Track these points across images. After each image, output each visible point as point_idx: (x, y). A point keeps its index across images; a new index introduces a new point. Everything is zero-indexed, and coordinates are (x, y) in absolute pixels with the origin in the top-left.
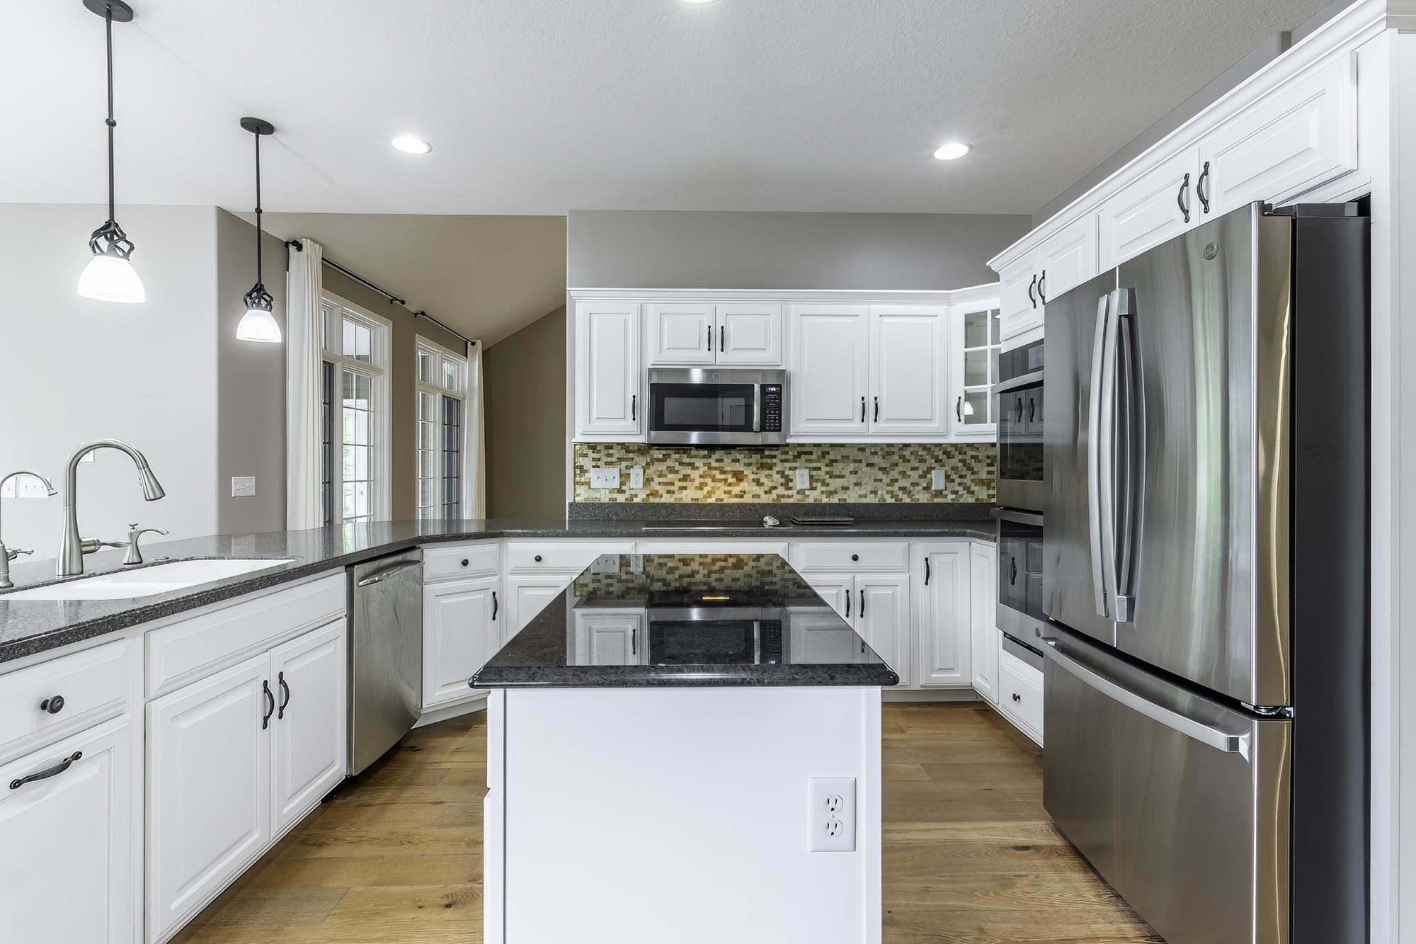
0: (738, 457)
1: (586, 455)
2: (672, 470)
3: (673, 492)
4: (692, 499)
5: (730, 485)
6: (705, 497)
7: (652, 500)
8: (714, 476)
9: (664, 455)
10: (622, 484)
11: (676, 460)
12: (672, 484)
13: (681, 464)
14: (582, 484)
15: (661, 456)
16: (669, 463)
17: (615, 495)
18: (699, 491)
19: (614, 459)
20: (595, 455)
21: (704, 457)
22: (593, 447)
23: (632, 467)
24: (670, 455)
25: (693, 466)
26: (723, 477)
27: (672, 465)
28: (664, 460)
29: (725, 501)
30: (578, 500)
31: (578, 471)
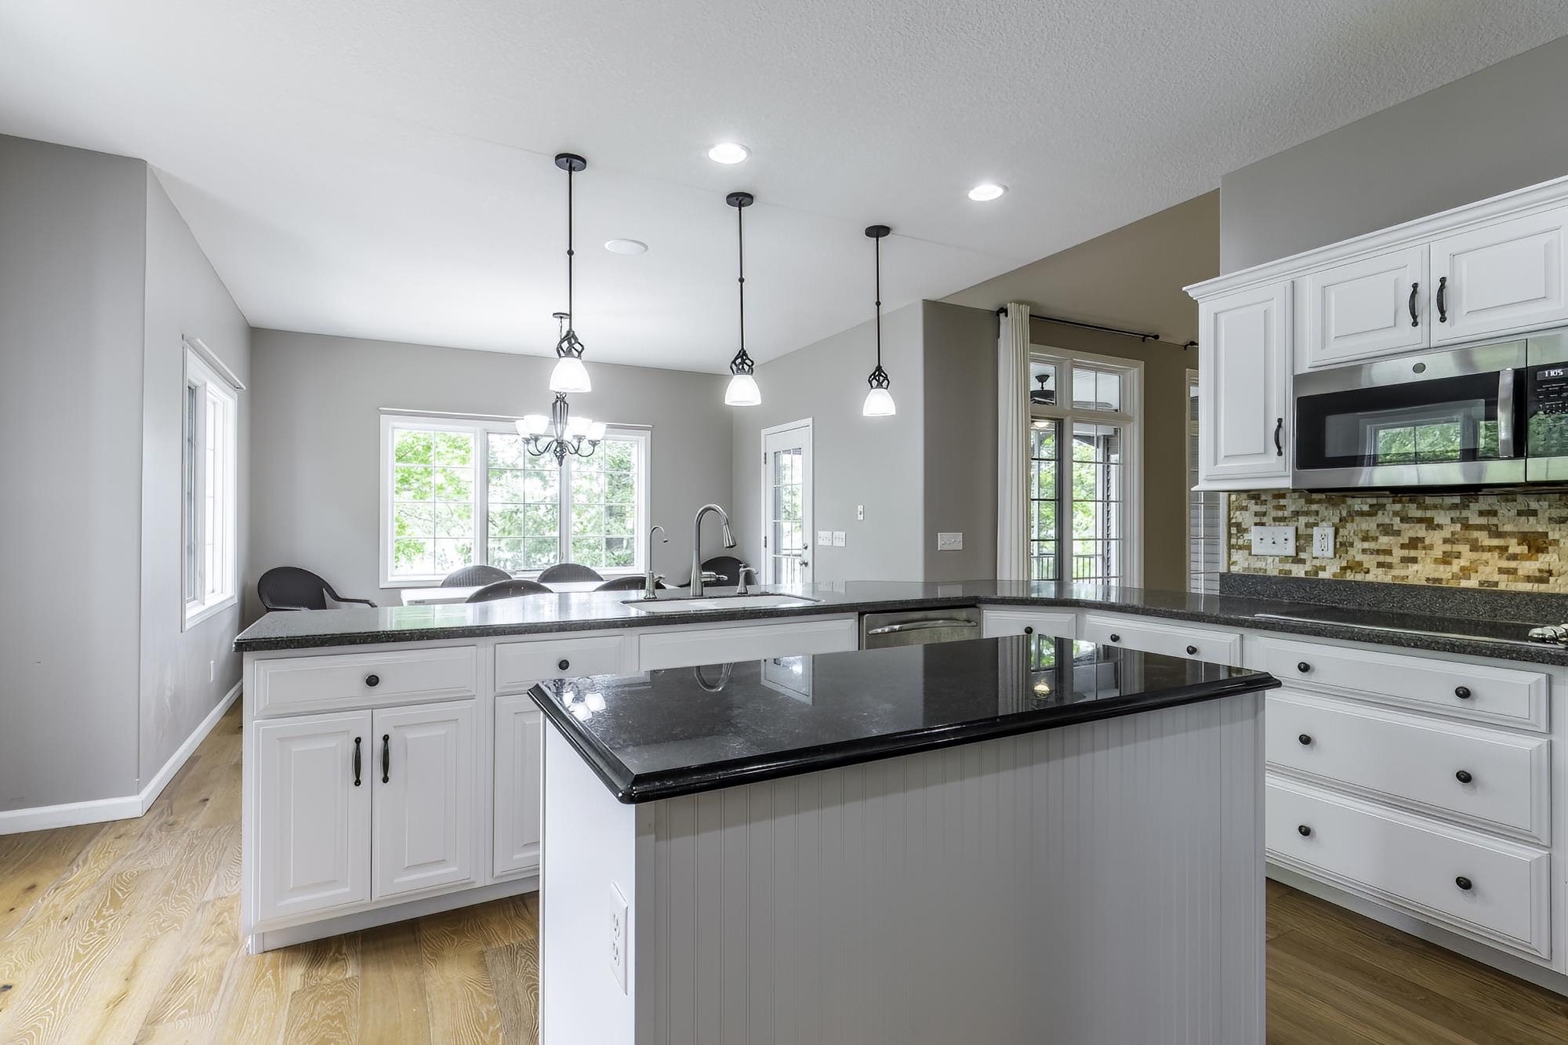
0: (1534, 505)
1: (1245, 508)
2: (1387, 529)
3: (1390, 566)
4: (1428, 579)
5: (1514, 557)
6: (1454, 576)
7: (1350, 576)
8: (1476, 540)
9: (1371, 506)
10: (1298, 549)
11: (1395, 514)
12: (1389, 552)
13: (1405, 519)
14: (1240, 548)
15: (1366, 508)
16: (1382, 518)
17: (1287, 567)
18: (1442, 567)
19: (1286, 514)
20: (1258, 508)
21: (1454, 507)
22: (1255, 495)
23: (1316, 524)
24: (1385, 505)
25: (1430, 524)
26: (1496, 542)
27: (1387, 521)
28: (1372, 513)
29: (1502, 587)
30: (1234, 569)
31: (1234, 530)
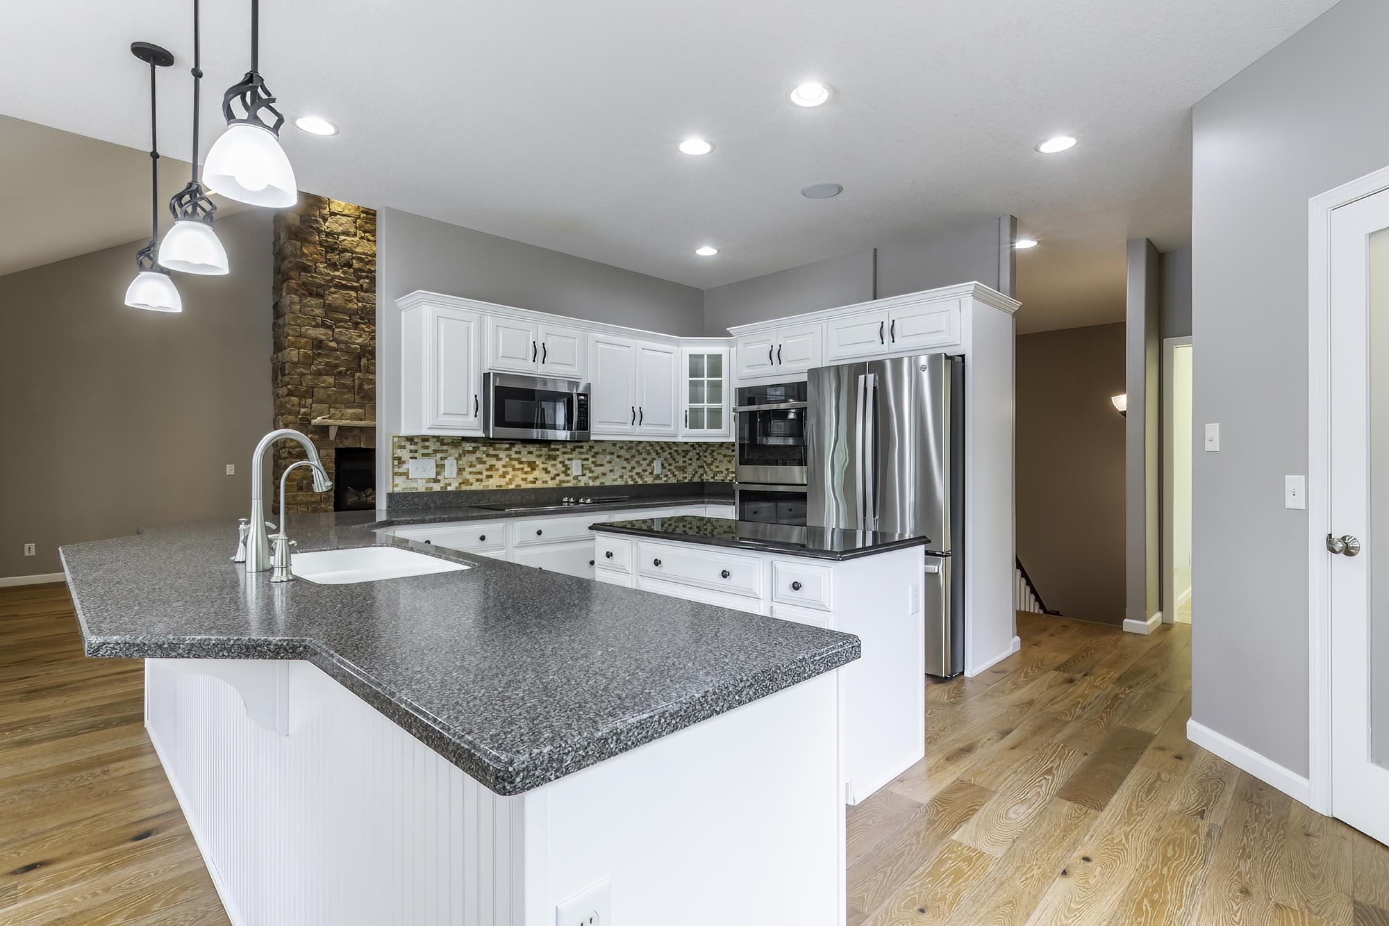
0: (532, 449)
1: (404, 447)
2: (481, 461)
3: (481, 480)
4: (497, 486)
5: (526, 473)
6: (507, 484)
7: (464, 488)
8: (514, 466)
9: (474, 448)
10: (438, 473)
11: (484, 452)
12: (481, 473)
13: (488, 455)
14: (401, 474)
15: (471, 449)
16: (478, 454)
17: (431, 485)
18: (502, 479)
19: (430, 451)
20: (412, 447)
21: (507, 449)
22: (410, 439)
23: (446, 458)
24: (479, 448)
25: (496, 456)
26: (521, 466)
27: (480, 456)
28: (473, 452)
29: (522, 487)
30: (397, 490)
31: (396, 462)
